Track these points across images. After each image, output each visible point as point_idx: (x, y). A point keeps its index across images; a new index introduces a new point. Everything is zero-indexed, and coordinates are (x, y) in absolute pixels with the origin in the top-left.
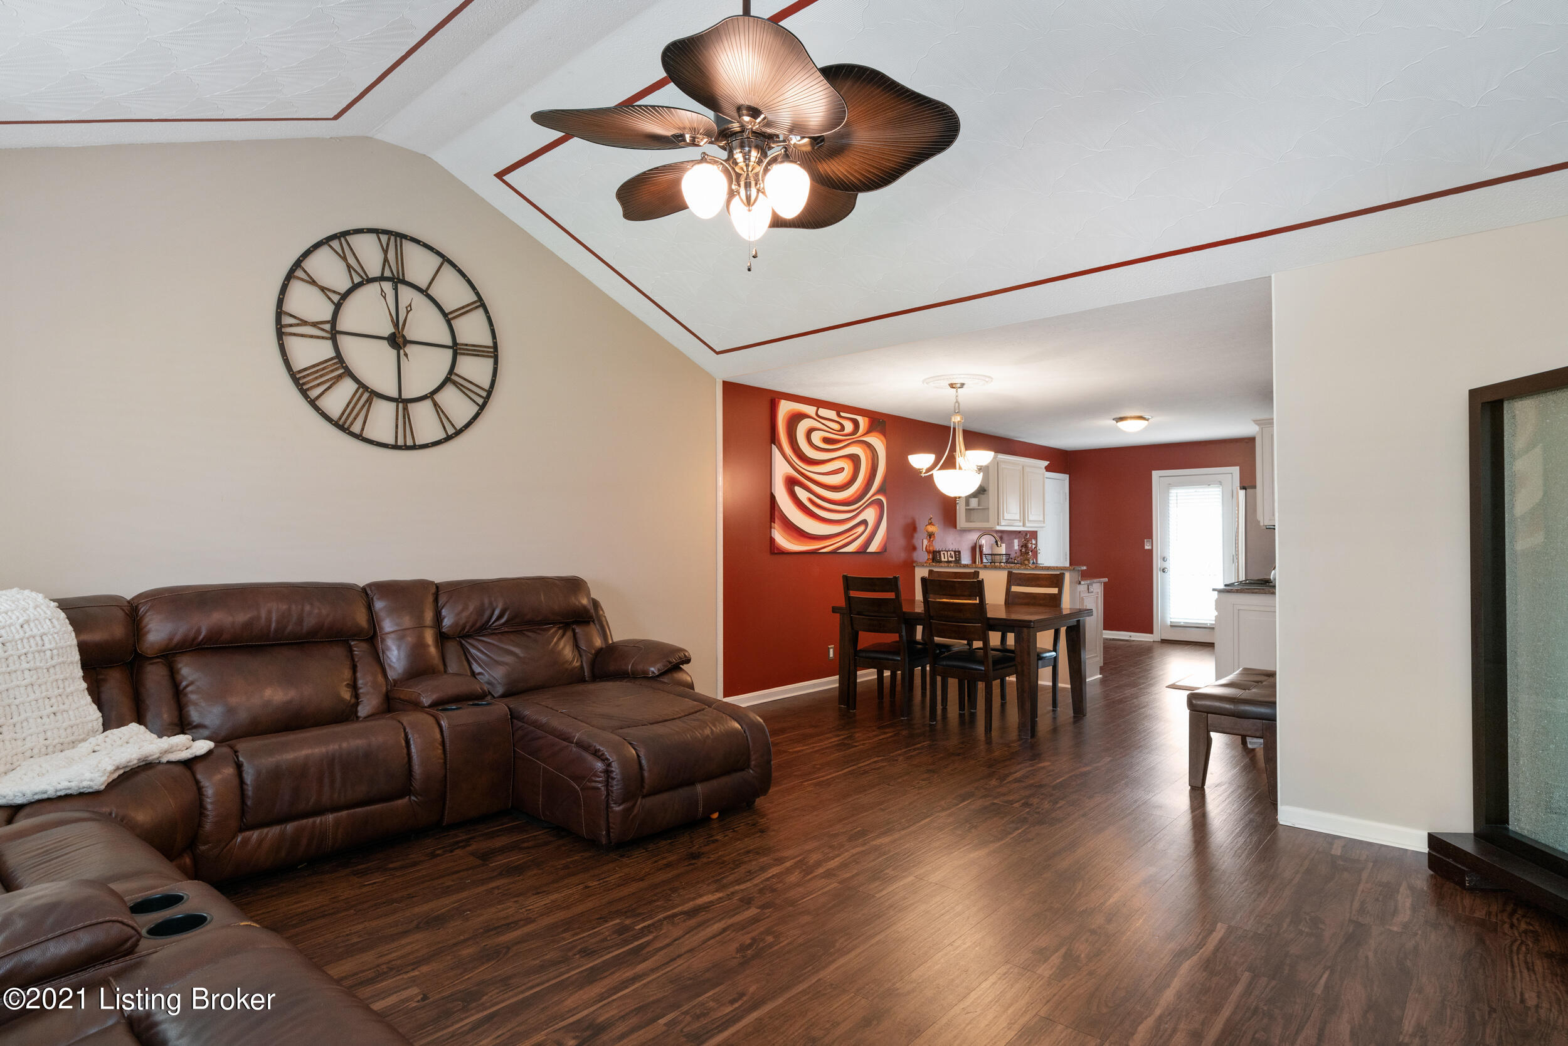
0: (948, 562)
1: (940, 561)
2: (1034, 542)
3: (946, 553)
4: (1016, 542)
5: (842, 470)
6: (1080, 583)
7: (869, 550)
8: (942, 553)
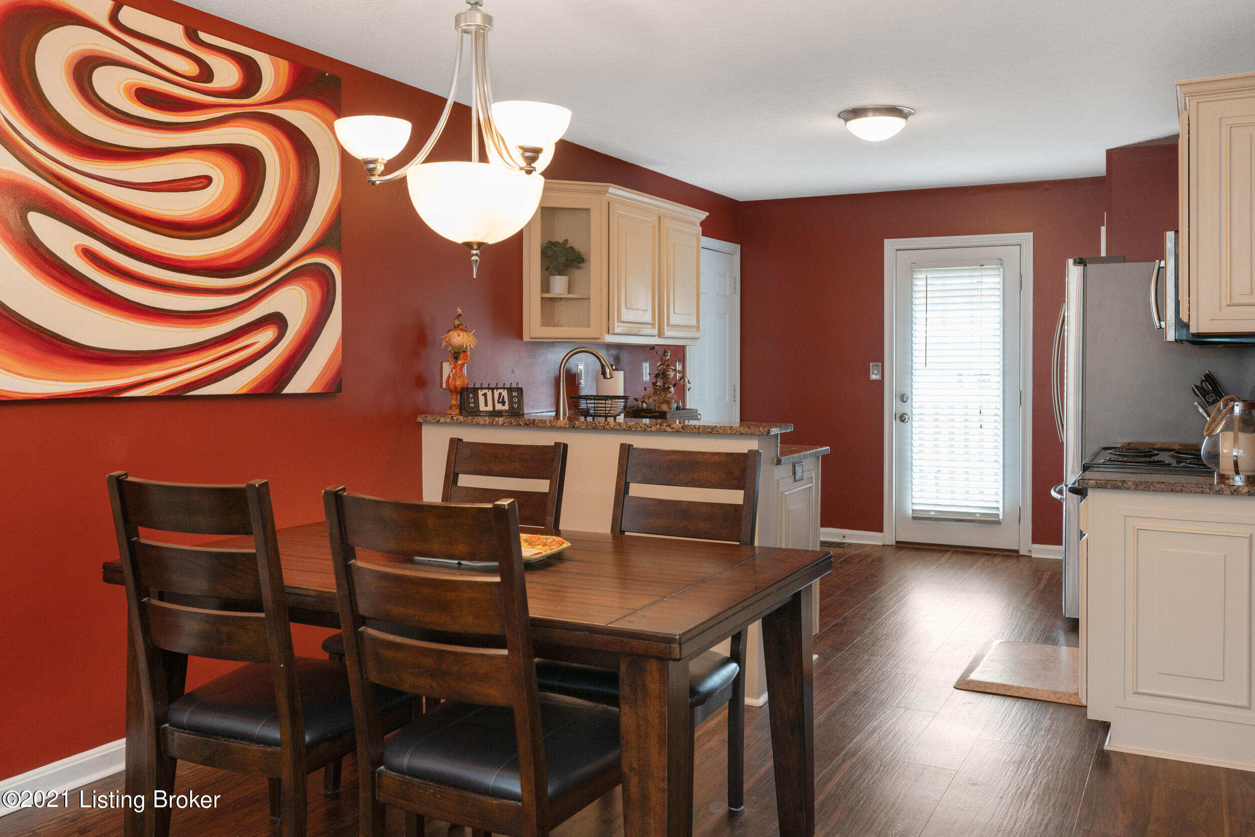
0: (495, 414)
1: (476, 412)
2: (679, 367)
3: (489, 393)
4: (646, 367)
5: (206, 181)
6: (779, 462)
7: (289, 389)
8: (480, 393)
